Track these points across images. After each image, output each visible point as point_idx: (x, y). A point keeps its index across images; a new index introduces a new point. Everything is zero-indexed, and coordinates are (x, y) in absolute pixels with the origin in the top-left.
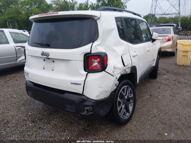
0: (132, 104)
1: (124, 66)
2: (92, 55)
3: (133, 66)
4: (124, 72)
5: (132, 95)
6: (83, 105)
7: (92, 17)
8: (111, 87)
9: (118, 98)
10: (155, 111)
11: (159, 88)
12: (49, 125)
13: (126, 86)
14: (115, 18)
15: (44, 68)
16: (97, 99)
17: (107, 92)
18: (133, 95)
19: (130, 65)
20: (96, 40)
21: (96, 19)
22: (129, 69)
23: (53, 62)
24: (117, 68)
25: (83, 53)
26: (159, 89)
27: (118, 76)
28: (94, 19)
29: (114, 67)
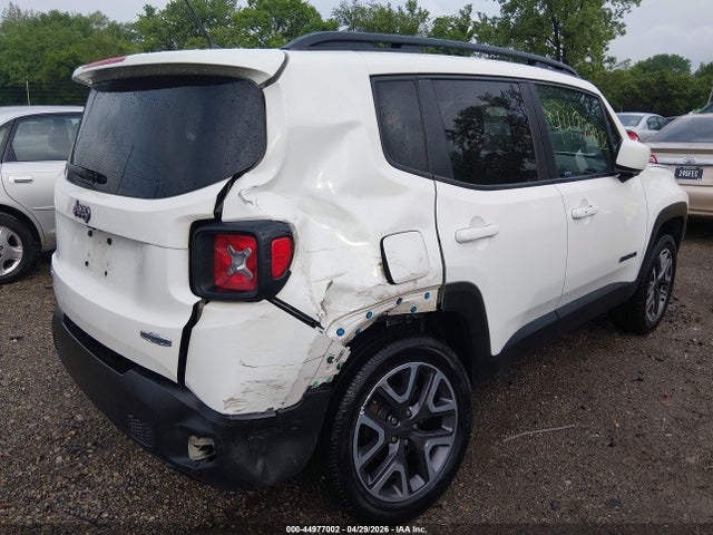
0: (450, 440)
1: (391, 281)
2: (224, 228)
3: (448, 281)
4: (393, 304)
5: (451, 404)
6: (181, 427)
7: (241, 74)
8: (300, 366)
9: (362, 413)
10: (564, 486)
11: (640, 380)
12: (116, 474)
13: (414, 366)
14: (371, 76)
15: (87, 263)
16: (230, 411)
17: (279, 387)
18: (458, 402)
19: (430, 277)
20: (247, 170)
21: (259, 81)
22: (427, 296)
23: (109, 241)
24: (345, 290)
25: (187, 217)
26: (635, 385)
27: (354, 324)
28: (252, 83)
29: (331, 283)
